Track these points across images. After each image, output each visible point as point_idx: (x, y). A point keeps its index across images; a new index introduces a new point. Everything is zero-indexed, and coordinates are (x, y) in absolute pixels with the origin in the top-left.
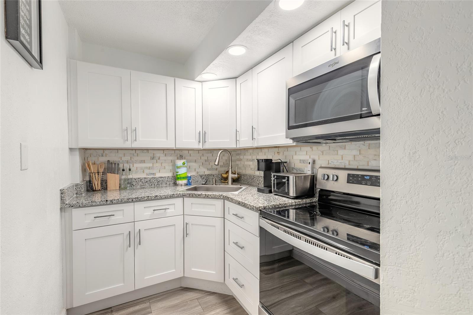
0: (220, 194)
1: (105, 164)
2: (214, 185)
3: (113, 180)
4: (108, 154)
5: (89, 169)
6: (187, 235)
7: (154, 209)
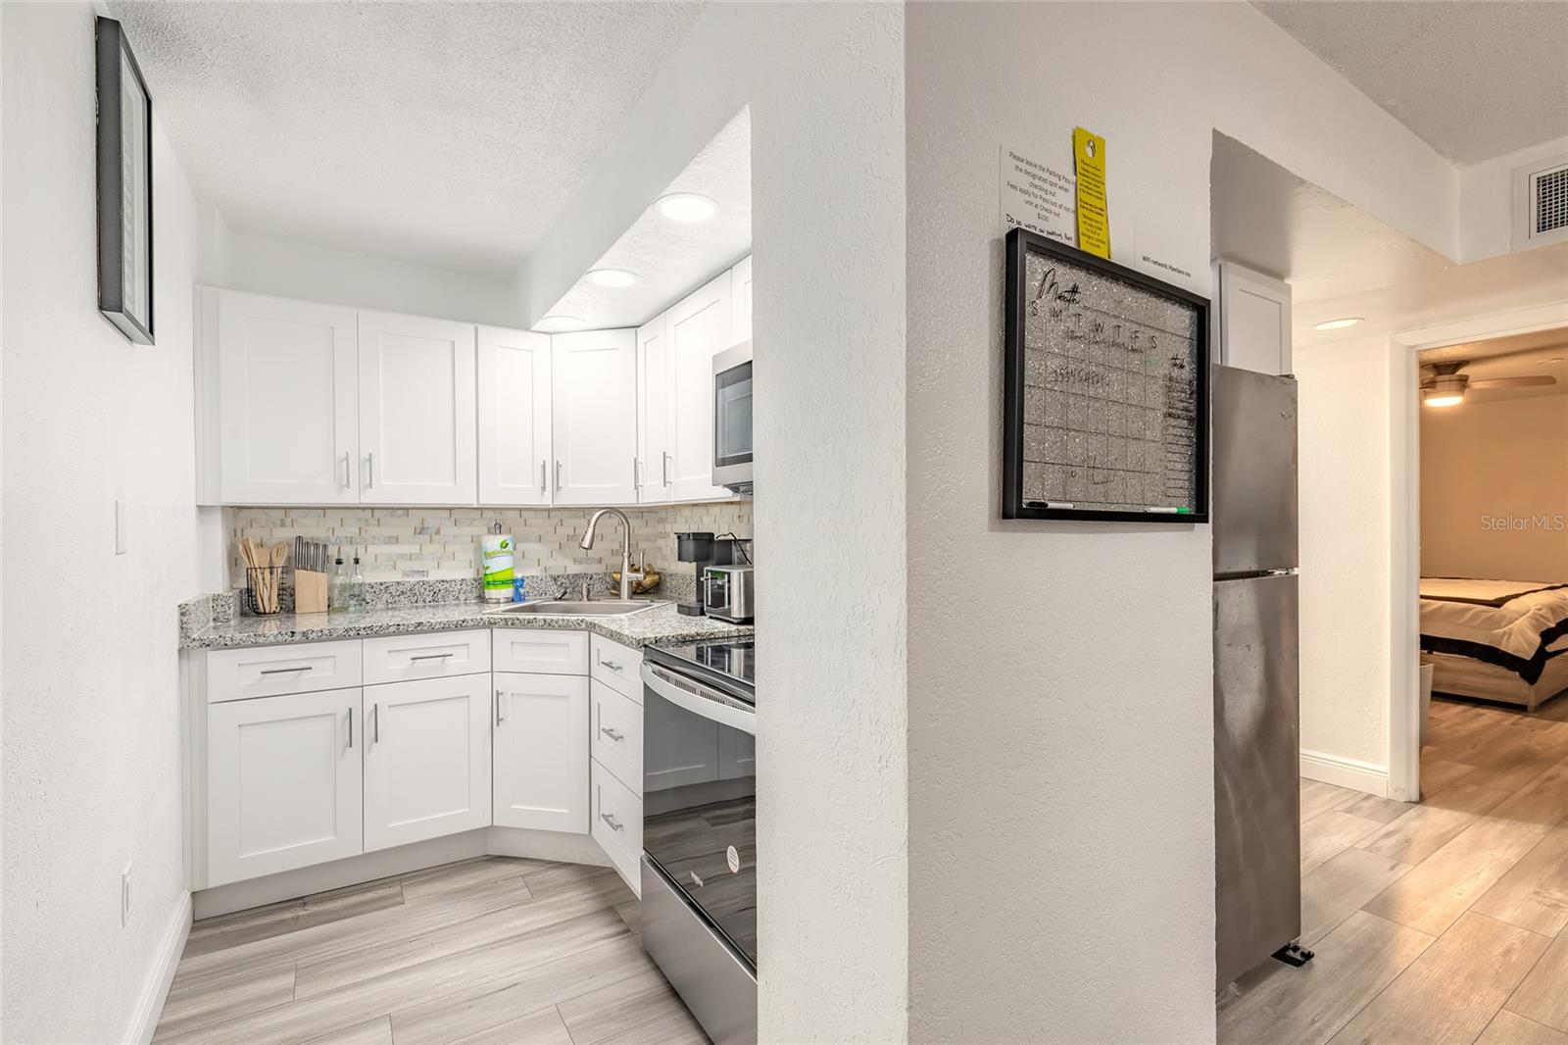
0: (581, 618)
1: (289, 545)
2: (585, 601)
3: (310, 586)
4: (297, 521)
5: (246, 560)
6: (500, 722)
7: (413, 656)
